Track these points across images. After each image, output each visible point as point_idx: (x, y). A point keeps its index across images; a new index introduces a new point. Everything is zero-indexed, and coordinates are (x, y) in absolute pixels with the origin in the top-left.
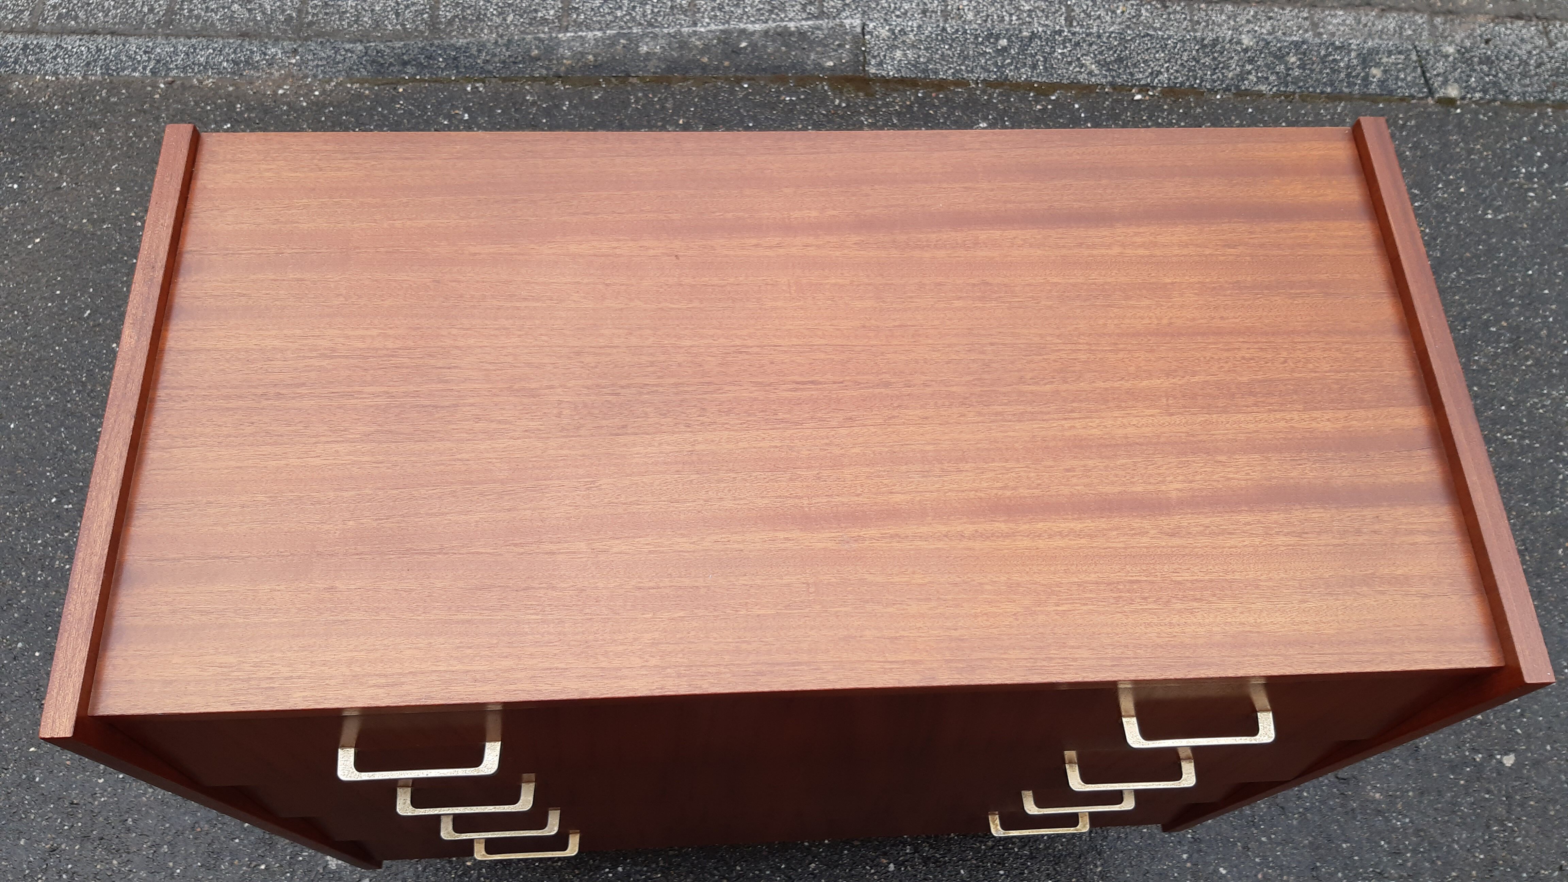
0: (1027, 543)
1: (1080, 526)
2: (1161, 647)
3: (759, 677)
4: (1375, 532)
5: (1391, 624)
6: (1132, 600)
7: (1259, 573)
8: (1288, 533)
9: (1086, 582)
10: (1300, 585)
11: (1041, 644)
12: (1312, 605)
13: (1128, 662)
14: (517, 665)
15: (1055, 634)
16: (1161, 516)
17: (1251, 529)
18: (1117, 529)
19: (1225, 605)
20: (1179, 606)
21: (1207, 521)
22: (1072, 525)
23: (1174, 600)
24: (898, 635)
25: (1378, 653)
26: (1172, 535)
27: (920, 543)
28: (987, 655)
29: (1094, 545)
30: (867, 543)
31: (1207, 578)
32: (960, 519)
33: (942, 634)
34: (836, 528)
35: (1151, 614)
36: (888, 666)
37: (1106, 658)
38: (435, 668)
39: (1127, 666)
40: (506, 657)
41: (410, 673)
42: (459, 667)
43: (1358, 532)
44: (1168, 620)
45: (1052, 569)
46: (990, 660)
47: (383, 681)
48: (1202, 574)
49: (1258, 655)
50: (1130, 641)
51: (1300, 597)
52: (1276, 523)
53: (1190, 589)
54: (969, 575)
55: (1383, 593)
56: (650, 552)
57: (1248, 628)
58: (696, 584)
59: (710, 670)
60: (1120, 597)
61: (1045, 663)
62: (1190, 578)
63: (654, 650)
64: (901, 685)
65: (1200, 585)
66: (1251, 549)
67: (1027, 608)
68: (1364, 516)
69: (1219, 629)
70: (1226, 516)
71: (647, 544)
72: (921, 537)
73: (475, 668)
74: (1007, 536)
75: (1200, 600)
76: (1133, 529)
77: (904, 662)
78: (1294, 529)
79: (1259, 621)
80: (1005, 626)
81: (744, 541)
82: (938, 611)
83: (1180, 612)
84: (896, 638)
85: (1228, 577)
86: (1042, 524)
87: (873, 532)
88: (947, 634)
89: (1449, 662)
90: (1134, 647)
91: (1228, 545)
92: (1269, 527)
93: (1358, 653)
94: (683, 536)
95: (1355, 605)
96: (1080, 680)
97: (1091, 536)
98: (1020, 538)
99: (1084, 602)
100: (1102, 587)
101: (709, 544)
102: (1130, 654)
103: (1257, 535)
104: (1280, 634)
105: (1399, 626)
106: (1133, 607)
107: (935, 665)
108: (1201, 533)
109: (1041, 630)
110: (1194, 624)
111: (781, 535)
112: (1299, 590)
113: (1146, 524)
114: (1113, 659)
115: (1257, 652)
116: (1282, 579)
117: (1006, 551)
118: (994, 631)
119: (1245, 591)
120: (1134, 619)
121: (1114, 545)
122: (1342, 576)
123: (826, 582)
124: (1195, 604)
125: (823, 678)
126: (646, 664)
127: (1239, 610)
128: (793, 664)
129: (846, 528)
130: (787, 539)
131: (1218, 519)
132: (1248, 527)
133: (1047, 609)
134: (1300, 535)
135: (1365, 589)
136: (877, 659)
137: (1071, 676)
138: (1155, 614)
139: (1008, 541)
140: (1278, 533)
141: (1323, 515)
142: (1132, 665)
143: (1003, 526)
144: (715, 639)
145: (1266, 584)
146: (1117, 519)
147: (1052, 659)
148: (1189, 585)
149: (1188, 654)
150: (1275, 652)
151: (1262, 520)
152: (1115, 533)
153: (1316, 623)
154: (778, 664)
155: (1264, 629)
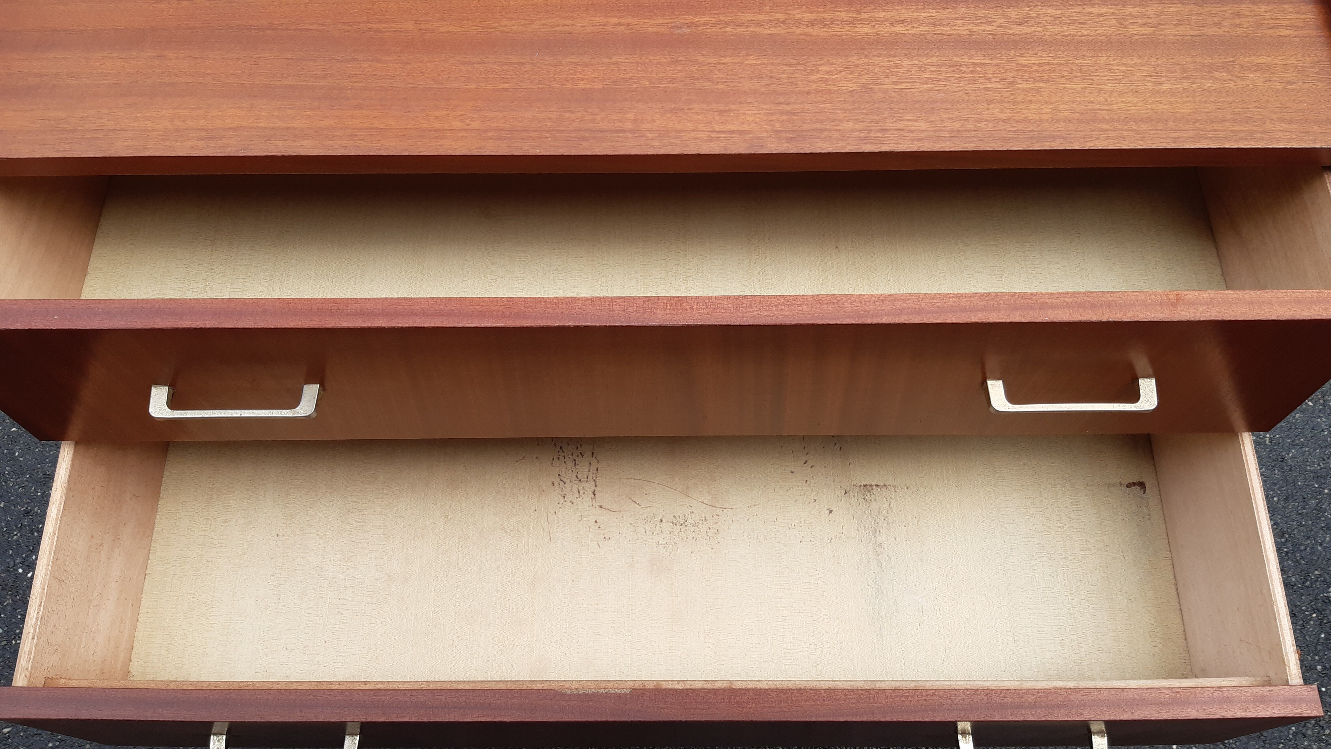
0: (867, 29)
1: (924, 15)
2: (1003, 121)
3: (582, 142)
4: (1236, 25)
5: (1251, 106)
6: (975, 80)
7: (1111, 59)
8: (1144, 25)
9: (927, 65)
10: (1155, 69)
11: (876, 118)
12: (1166, 87)
13: (965, 134)
14: (338, 124)
15: (891, 109)
16: (1009, 7)
17: (1104, 20)
18: (962, 18)
19: (1074, 86)
20: (1025, 86)
21: (1058, 13)
22: (915, 14)
23: (1019, 81)
24: (727, 108)
25: (1238, 132)
26: (1021, 24)
27: (755, 29)
28: (818, 126)
29: (938, 32)
30: (700, 29)
31: (1055, 62)
32: (799, 9)
33: (773, 108)
34: (669, 15)
35: (994, 92)
36: (714, 135)
37: (945, 131)
38: (255, 125)
39: (967, 137)
40: (327, 117)
41: (231, 128)
42: (279, 124)
43: (1218, 25)
44: (1012, 98)
45: (892, 52)
46: (822, 131)
47: (203, 134)
48: (1050, 58)
49: (1107, 130)
50: (970, 116)
51: (1154, 80)
52: (1130, 15)
53: (1037, 71)
54: (805, 58)
55: (1242, 78)
56: (477, 33)
57: (1098, 106)
58: (523, 61)
59: (532, 134)
60: (962, 78)
61: (879, 134)
62: (1037, 62)
63: (476, 116)
64: (728, 153)
65: (1047, 68)
66: (1103, 38)
67: (864, 86)
68: (1225, 11)
69: (1066, 106)
70: (1079, 9)
71: (475, 26)
72: (757, 24)
73: (295, 126)
74: (847, 23)
75: (1047, 81)
76: (980, 19)
77: (732, 132)
78: (1149, 21)
79: (1109, 100)
80: (840, 102)
81: (573, 25)
82: (771, 88)
83: (1024, 91)
84: (725, 111)
85: (1078, 62)
86: (884, 14)
87: (706, 19)
88: (779, 108)
89: (1314, 141)
90: (974, 121)
91: (1079, 33)
92: (1124, 19)
93: (1215, 130)
94: (511, 19)
95: (1214, 88)
96: (915, 149)
97: (934, 24)
98: (860, 25)
99: (924, 81)
100: (944, 69)
101: (538, 27)
102: (970, 126)
103: (1111, 26)
104: (1132, 112)
105: (1260, 108)
106: (975, 86)
107: (764, 135)
108: (1050, 23)
109: (876, 106)
110: (1040, 102)
111: (613, 20)
112: (1153, 74)
113: (992, 14)
114: (951, 131)
115: (1105, 127)
116: (1135, 64)
117: (844, 37)
118: (828, 106)
119: (1096, 74)
120: (976, 97)
121: (959, 32)
122: (1200, 62)
123: (656, 61)
124: (1041, 84)
125: (647, 145)
126: (467, 127)
127: (1089, 90)
128: (617, 131)
129: (679, 15)
130: (618, 24)
131: (1070, 11)
132: (1101, 19)
133: (884, 87)
134: (1156, 26)
135: (1224, 74)
136: (704, 129)
137: (905, 145)
138: (999, 92)
139: (847, 28)
140: (1133, 24)
141: (1182, 9)
142: (971, 137)
143: (843, 15)
144: (539, 108)
145: (1117, 68)
146: (963, 10)
147: (886, 130)
148: (1035, 67)
149: (1031, 128)
150: (1126, 127)
151: (1116, 12)
152: (960, 22)
153: (1171, 103)
154: (602, 131)
155: (1115, 107)
